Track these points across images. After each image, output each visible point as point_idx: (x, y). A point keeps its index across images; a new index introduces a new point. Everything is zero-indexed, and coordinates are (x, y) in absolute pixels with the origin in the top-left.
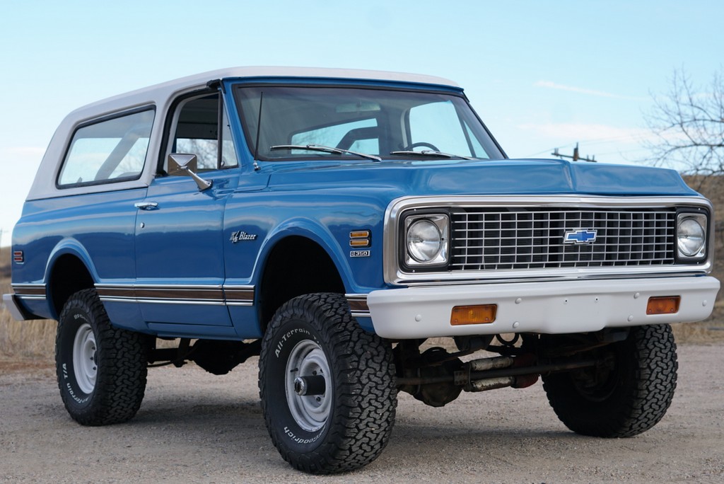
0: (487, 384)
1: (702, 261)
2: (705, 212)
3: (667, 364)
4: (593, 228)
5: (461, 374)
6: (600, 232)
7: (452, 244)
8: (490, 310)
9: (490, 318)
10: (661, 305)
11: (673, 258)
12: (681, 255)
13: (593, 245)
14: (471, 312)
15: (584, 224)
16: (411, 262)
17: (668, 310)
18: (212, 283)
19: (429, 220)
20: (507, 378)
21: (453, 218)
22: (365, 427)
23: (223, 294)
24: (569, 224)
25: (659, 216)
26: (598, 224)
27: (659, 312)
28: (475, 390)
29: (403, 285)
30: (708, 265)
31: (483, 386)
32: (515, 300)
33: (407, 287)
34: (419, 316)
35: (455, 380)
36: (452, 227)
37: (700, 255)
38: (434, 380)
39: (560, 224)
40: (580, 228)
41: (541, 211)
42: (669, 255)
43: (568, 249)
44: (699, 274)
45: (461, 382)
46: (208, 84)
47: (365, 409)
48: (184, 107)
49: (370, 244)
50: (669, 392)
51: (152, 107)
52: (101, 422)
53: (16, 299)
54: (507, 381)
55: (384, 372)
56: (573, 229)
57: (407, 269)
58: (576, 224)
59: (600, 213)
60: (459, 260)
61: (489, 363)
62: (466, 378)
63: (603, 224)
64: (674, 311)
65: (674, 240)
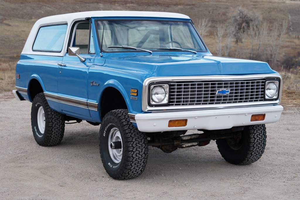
0: (188, 145)
1: (276, 99)
2: (278, 80)
3: (262, 136)
4: (229, 88)
5: (177, 141)
6: (231, 90)
7: (170, 95)
8: (184, 122)
9: (184, 124)
10: (257, 118)
11: (263, 98)
12: (267, 97)
13: (228, 95)
14: (177, 122)
15: (225, 87)
16: (153, 103)
17: (260, 119)
18: (84, 100)
19: (161, 87)
20: (196, 143)
21: (170, 85)
22: (134, 165)
23: (87, 105)
24: (218, 87)
25: (257, 82)
26: (230, 87)
27: (256, 120)
28: (183, 147)
29: (149, 112)
30: (279, 101)
31: (186, 146)
32: (194, 117)
33: (151, 112)
34: (155, 124)
35: (175, 144)
36: (170, 89)
37: (275, 97)
38: (166, 144)
39: (215, 87)
40: (223, 89)
41: (206, 82)
42: (261, 97)
43: (218, 97)
44: (274, 104)
45: (177, 145)
46: (85, 18)
47: (134, 158)
48: (78, 26)
49: (137, 95)
50: (262, 148)
51: (66, 24)
52: (47, 145)
53: (17, 92)
54: (196, 144)
55: (143, 143)
56: (220, 89)
57: (151, 106)
58: (221, 87)
59: (231, 82)
60: (173, 102)
61: (189, 137)
62: (179, 143)
63: (233, 87)
64: (263, 119)
65: (264, 91)
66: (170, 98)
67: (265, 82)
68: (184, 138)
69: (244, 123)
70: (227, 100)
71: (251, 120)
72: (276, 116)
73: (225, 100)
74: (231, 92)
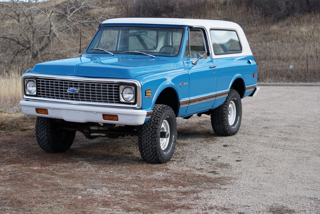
0: (95, 135)
1: (134, 104)
2: (134, 86)
10: (111, 118)
11: (118, 101)
12: (122, 100)
13: (79, 94)
15: (75, 87)
16: (28, 93)
17: (114, 119)
19: (33, 81)
21: (37, 81)
25: (110, 86)
26: (80, 87)
27: (110, 120)
29: (27, 100)
30: (137, 105)
33: (28, 100)
36: (38, 83)
37: (132, 101)
39: (67, 86)
40: (73, 88)
41: (61, 81)
42: (116, 100)
45: (86, 132)
54: (104, 135)
56: (71, 88)
57: (27, 95)
58: (72, 86)
59: (82, 83)
60: (40, 94)
61: (96, 128)
62: (88, 131)
63: (83, 87)
64: (118, 120)
65: (119, 95)
66: (37, 91)
67: (118, 86)
68: (91, 128)
69: (96, 120)
70: (78, 98)
71: (104, 119)
72: (130, 119)
73: (76, 97)
74: (81, 91)
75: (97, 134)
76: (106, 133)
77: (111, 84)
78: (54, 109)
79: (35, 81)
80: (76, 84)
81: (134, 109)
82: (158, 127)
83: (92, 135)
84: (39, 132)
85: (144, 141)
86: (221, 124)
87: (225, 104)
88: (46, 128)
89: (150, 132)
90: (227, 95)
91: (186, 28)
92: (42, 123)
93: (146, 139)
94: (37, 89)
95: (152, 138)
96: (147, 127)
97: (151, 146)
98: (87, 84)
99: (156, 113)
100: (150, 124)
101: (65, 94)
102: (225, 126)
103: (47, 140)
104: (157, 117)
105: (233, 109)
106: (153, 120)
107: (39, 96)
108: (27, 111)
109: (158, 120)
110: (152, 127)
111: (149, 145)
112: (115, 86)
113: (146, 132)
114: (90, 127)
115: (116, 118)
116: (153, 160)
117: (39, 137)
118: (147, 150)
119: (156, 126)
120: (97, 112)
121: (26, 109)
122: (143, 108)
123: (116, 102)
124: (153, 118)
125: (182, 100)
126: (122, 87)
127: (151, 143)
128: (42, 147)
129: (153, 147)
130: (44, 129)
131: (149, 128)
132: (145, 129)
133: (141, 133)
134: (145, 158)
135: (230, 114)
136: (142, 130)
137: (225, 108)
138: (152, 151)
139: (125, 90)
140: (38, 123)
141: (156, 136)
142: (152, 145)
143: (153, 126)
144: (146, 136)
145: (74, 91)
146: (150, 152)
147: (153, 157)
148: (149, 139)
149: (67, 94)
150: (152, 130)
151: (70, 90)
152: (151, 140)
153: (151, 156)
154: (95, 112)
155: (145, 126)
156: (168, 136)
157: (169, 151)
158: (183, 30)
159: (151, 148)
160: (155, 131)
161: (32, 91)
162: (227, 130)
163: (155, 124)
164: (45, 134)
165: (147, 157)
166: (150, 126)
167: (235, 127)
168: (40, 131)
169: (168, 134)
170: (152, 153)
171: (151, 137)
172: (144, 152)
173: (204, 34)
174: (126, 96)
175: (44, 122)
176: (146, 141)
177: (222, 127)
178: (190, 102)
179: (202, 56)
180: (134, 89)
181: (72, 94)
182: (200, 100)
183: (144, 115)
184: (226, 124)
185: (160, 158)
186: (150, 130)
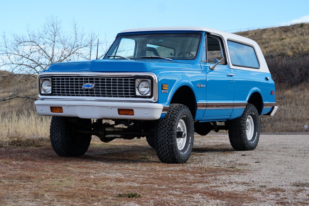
0: (110, 136)
1: (150, 97)
6: (97, 85)
10: (127, 112)
11: (134, 95)
12: (138, 94)
13: (95, 89)
15: (91, 82)
16: (43, 92)
17: (130, 114)
19: (48, 80)
21: (52, 79)
25: (126, 80)
26: (96, 82)
27: (126, 115)
29: (43, 99)
30: (153, 98)
32: (65, 105)
36: (53, 82)
37: (149, 95)
39: (82, 82)
42: (131, 94)
45: (101, 134)
54: (119, 136)
57: (42, 95)
58: (87, 82)
59: (97, 78)
60: (55, 92)
61: (112, 129)
62: (103, 133)
63: (99, 82)
64: (133, 115)
65: (134, 89)
66: (52, 90)
67: (134, 80)
68: (107, 129)
69: (111, 115)
70: (93, 93)
71: (119, 114)
72: (146, 112)
73: (91, 93)
74: (97, 87)
75: (112, 136)
76: (121, 134)
77: (126, 78)
78: (68, 106)
79: (50, 79)
80: (91, 79)
81: (150, 103)
82: (174, 124)
83: (107, 136)
84: (53, 135)
85: (160, 138)
86: (239, 137)
87: (243, 117)
88: (61, 130)
89: (166, 129)
90: (245, 107)
91: (204, 34)
92: (57, 125)
93: (162, 136)
94: (52, 87)
95: (169, 135)
96: (163, 124)
97: (167, 143)
98: (103, 79)
99: (173, 111)
100: (167, 121)
101: (80, 90)
102: (243, 139)
103: (61, 142)
104: (173, 114)
105: (251, 124)
106: (169, 117)
107: (54, 95)
108: (42, 110)
109: (174, 117)
110: (168, 124)
111: (165, 142)
112: (131, 80)
113: (162, 129)
114: (105, 128)
115: (132, 113)
116: (169, 159)
117: (54, 139)
118: (163, 148)
119: (172, 123)
120: (112, 107)
121: (41, 109)
122: (159, 102)
123: (132, 97)
124: (170, 115)
125: (199, 102)
126: (138, 80)
127: (168, 140)
128: (57, 151)
129: (169, 145)
130: (58, 131)
131: (165, 124)
132: (161, 126)
133: (158, 130)
134: (161, 157)
135: (247, 129)
136: (159, 127)
137: (243, 121)
138: (168, 149)
139: (141, 83)
140: (53, 125)
141: (173, 132)
142: (169, 142)
143: (169, 122)
144: (163, 133)
145: (89, 86)
146: (166, 150)
147: (169, 155)
148: (165, 136)
149: (83, 90)
150: (168, 127)
151: (85, 86)
152: (168, 136)
153: (167, 154)
154: (110, 107)
155: (162, 123)
156: (185, 136)
157: (186, 152)
158: (200, 35)
159: (168, 145)
160: (172, 128)
161: (47, 90)
162: (245, 144)
163: (171, 120)
164: (60, 136)
165: (163, 155)
166: (166, 123)
167: (253, 142)
168: (55, 133)
169: (185, 133)
170: (168, 151)
171: (167, 133)
172: (160, 150)
173: (221, 43)
174: (142, 89)
175: (59, 124)
176: (162, 138)
177: (239, 140)
178: (207, 105)
179: (219, 61)
180: (150, 82)
181: (87, 90)
182: (217, 105)
183: (160, 109)
184: (244, 137)
185: (176, 157)
186: (166, 127)
